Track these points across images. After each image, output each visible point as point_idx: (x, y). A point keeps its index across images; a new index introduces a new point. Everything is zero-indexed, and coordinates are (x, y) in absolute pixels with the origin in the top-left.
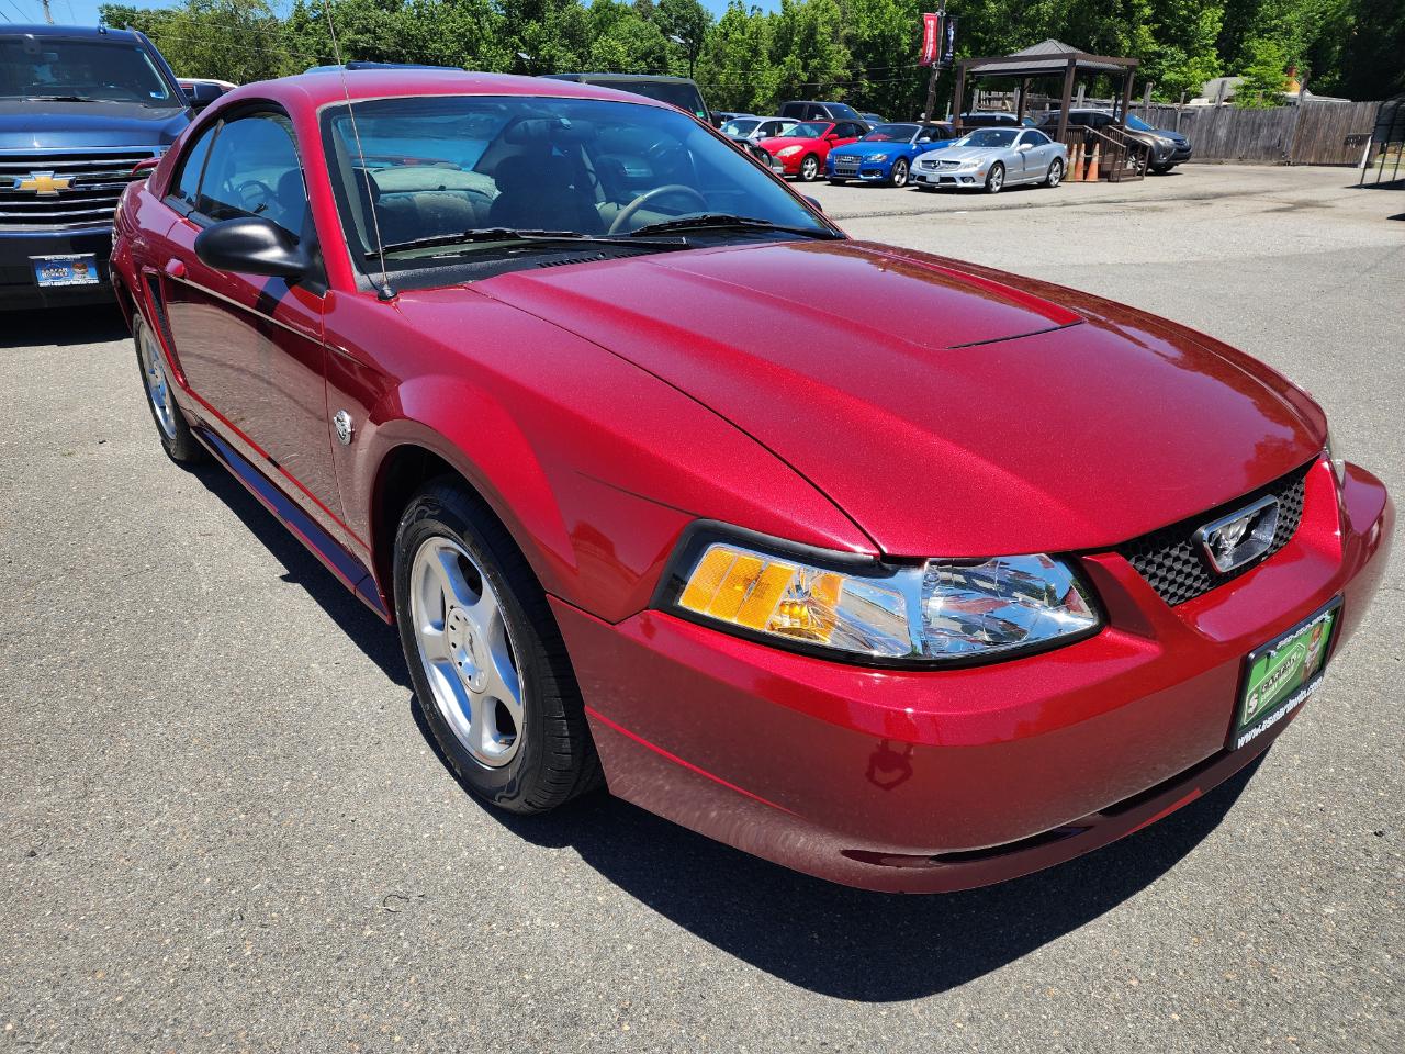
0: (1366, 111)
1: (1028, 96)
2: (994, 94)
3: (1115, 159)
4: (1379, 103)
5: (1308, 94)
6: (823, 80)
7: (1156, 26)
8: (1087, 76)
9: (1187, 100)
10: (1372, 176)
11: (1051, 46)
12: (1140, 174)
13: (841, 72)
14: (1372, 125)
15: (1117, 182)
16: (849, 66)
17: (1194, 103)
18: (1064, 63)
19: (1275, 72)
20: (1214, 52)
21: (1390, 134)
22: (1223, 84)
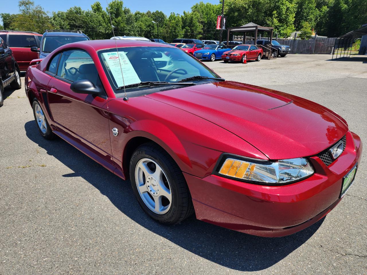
0: (332, 40)
1: (247, 37)
2: (238, 36)
3: (269, 53)
4: (336, 38)
5: (317, 35)
6: (195, 32)
7: (278, 19)
8: (261, 32)
9: (287, 38)
10: (335, 57)
11: (251, 24)
12: (276, 57)
13: (200, 30)
14: (334, 43)
15: (269, 59)
16: (203, 29)
17: (289, 38)
18: (255, 28)
19: (309, 30)
20: (293, 26)
21: (339, 46)
22: (296, 33)
